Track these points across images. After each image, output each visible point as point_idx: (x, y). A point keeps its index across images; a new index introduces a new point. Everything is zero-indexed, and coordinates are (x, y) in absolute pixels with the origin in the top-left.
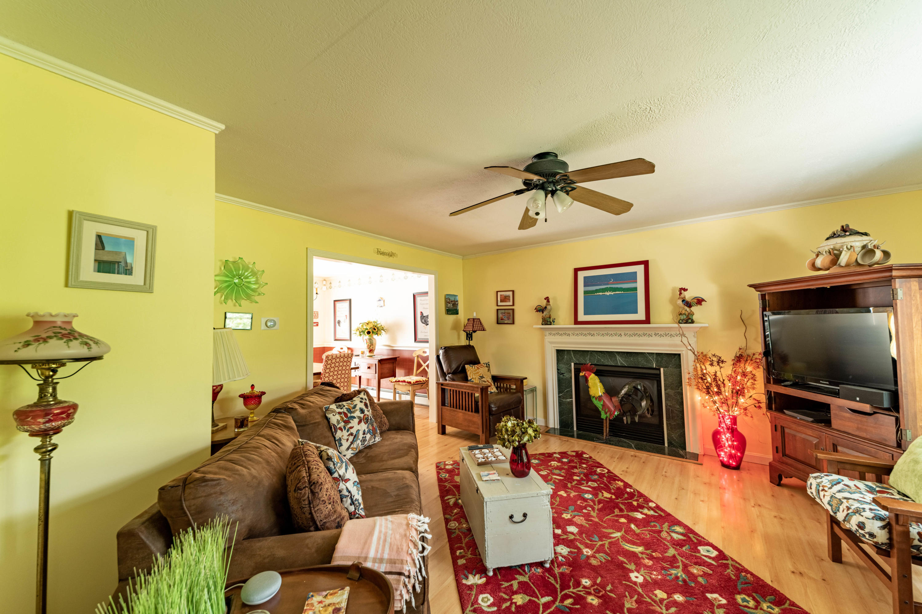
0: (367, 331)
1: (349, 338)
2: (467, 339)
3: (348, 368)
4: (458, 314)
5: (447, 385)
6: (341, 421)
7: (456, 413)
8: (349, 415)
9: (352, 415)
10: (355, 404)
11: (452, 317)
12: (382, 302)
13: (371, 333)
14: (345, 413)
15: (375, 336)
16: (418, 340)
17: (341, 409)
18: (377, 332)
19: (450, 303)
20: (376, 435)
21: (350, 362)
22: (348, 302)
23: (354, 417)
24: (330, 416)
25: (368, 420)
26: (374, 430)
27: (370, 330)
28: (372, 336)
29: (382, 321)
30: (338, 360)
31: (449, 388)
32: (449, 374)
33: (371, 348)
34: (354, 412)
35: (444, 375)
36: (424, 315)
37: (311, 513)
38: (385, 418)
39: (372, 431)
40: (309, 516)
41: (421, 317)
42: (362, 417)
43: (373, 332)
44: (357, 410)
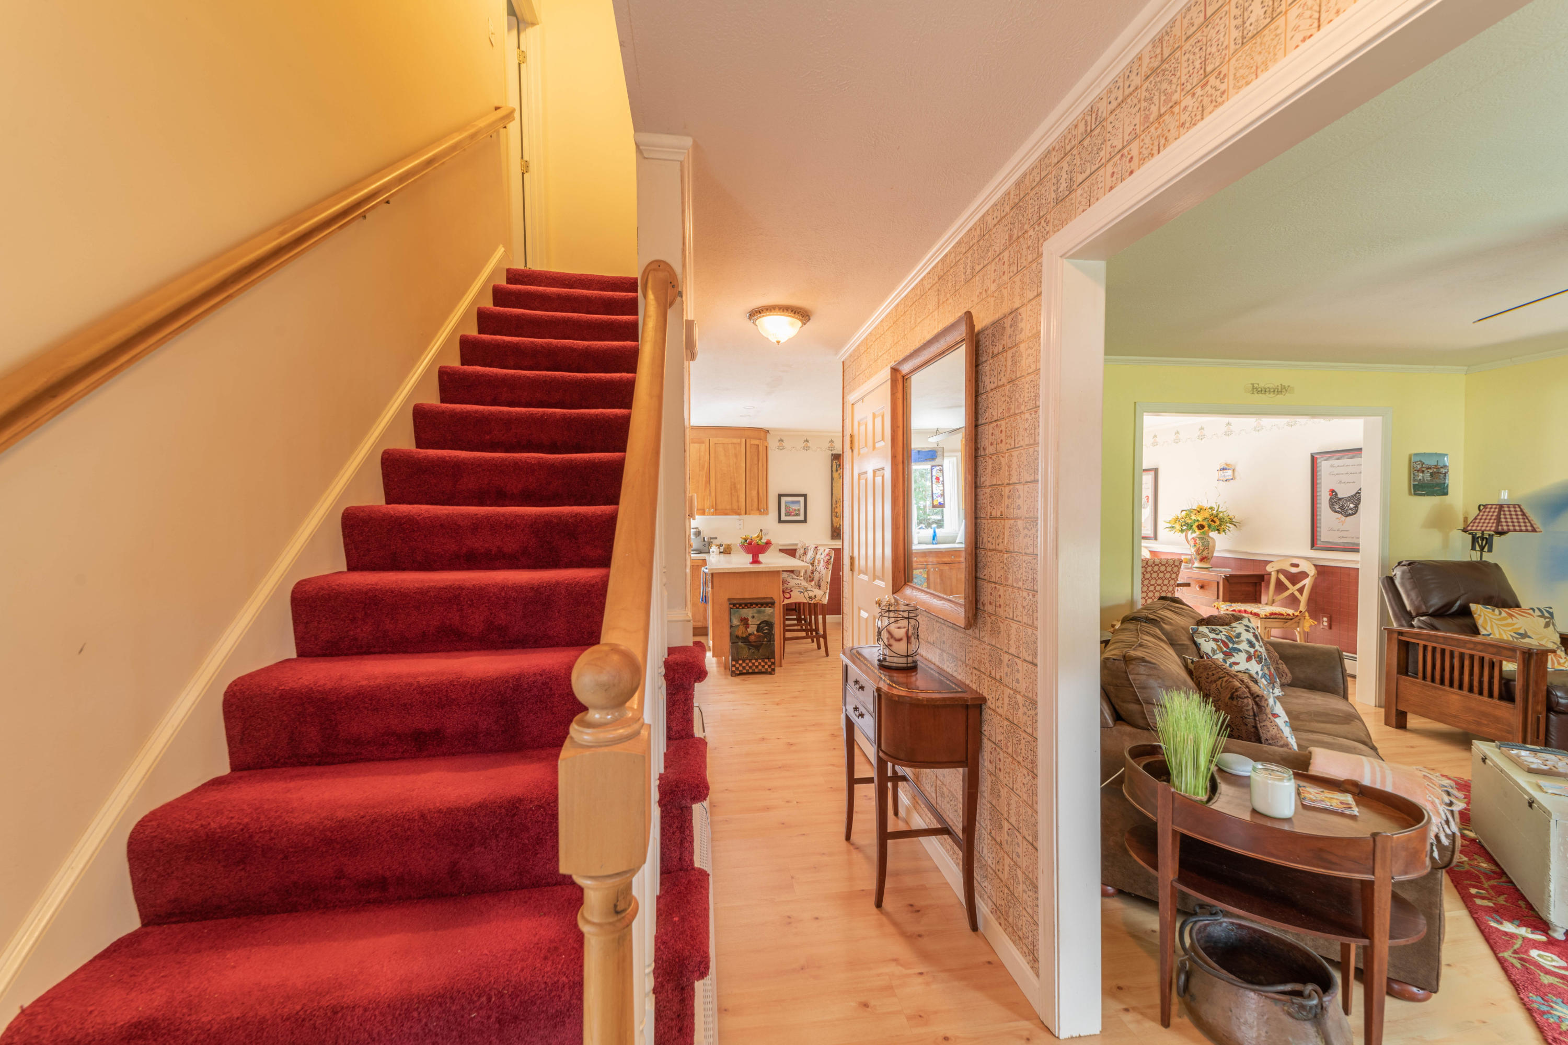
0: (1196, 524)
1: (1152, 535)
2: (1473, 548)
3: (1172, 582)
4: (1446, 493)
5: (1417, 635)
6: (1218, 652)
7: (1441, 693)
8: (1231, 645)
9: (1235, 646)
10: (1237, 632)
11: (1428, 503)
12: (1230, 472)
13: (1206, 528)
14: (1223, 642)
15: (1213, 534)
16: (1319, 545)
17: (1217, 634)
18: (1220, 525)
19: (1423, 472)
20: (1275, 684)
21: (1177, 573)
22: (1153, 473)
23: (1240, 650)
24: (1200, 641)
25: (1261, 658)
26: (1271, 675)
27: (1205, 523)
28: (1206, 533)
29: (1226, 507)
30: (1156, 568)
31: (1422, 643)
32: (1419, 615)
33: (1205, 553)
34: (1238, 643)
35: (1405, 615)
36: (1340, 496)
37: (1256, 727)
38: (1284, 666)
39: (1270, 676)
40: (1253, 730)
41: (1331, 500)
42: (1252, 652)
43: (1209, 526)
44: (1242, 641)
